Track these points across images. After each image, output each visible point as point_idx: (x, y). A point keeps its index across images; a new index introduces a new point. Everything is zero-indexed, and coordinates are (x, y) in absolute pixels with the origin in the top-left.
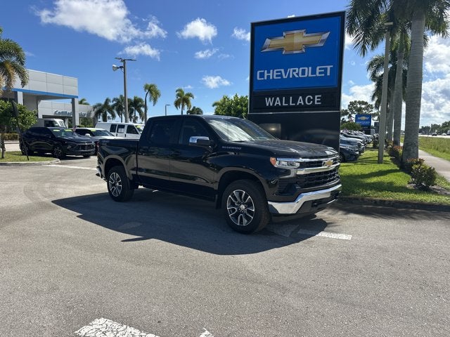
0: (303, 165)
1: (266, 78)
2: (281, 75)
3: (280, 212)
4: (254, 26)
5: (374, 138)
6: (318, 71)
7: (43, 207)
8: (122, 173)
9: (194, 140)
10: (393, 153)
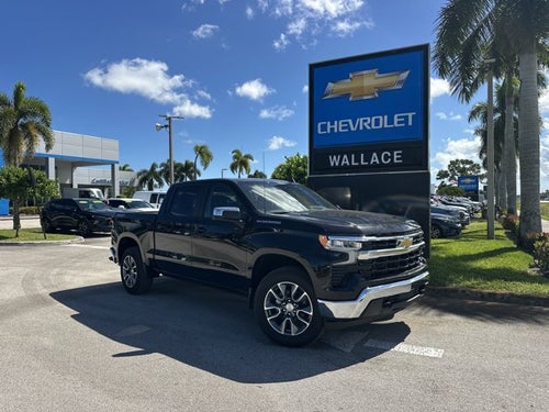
0: (366, 247)
1: (329, 131)
2: (349, 127)
3: (336, 316)
4: (312, 67)
5: (483, 207)
6: (396, 120)
7: (37, 301)
8: (138, 257)
9: (218, 212)
10: (508, 225)
